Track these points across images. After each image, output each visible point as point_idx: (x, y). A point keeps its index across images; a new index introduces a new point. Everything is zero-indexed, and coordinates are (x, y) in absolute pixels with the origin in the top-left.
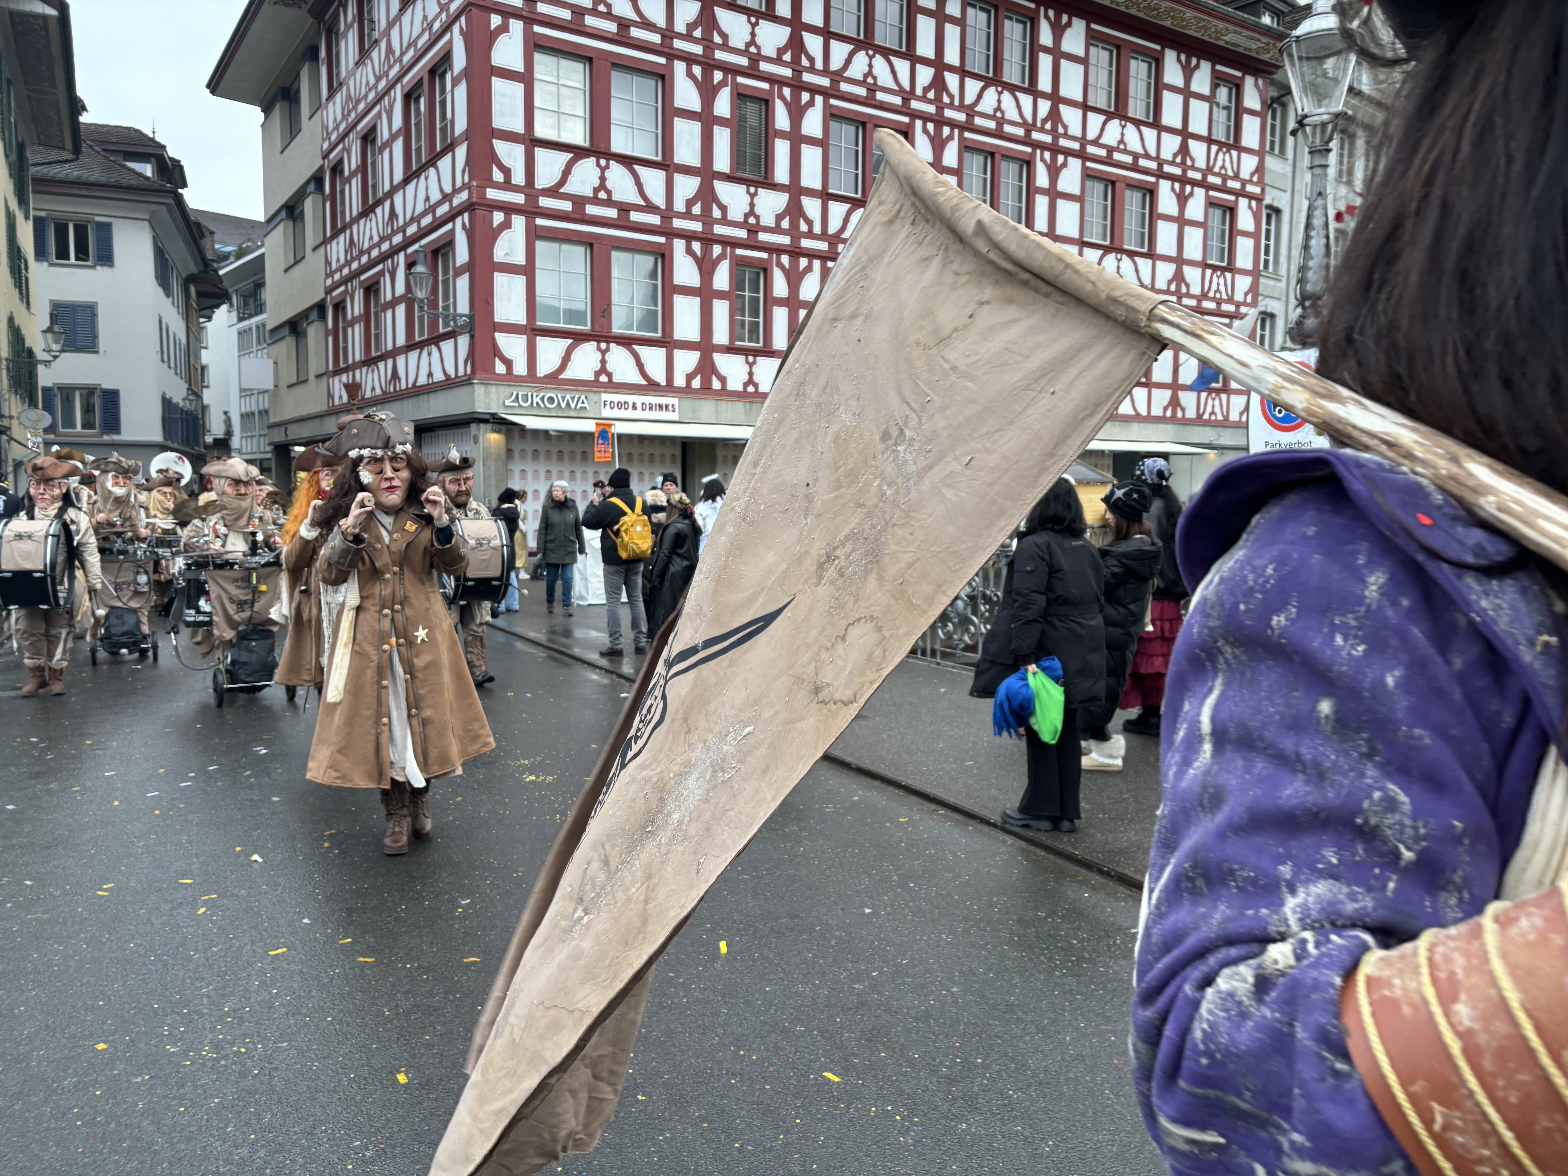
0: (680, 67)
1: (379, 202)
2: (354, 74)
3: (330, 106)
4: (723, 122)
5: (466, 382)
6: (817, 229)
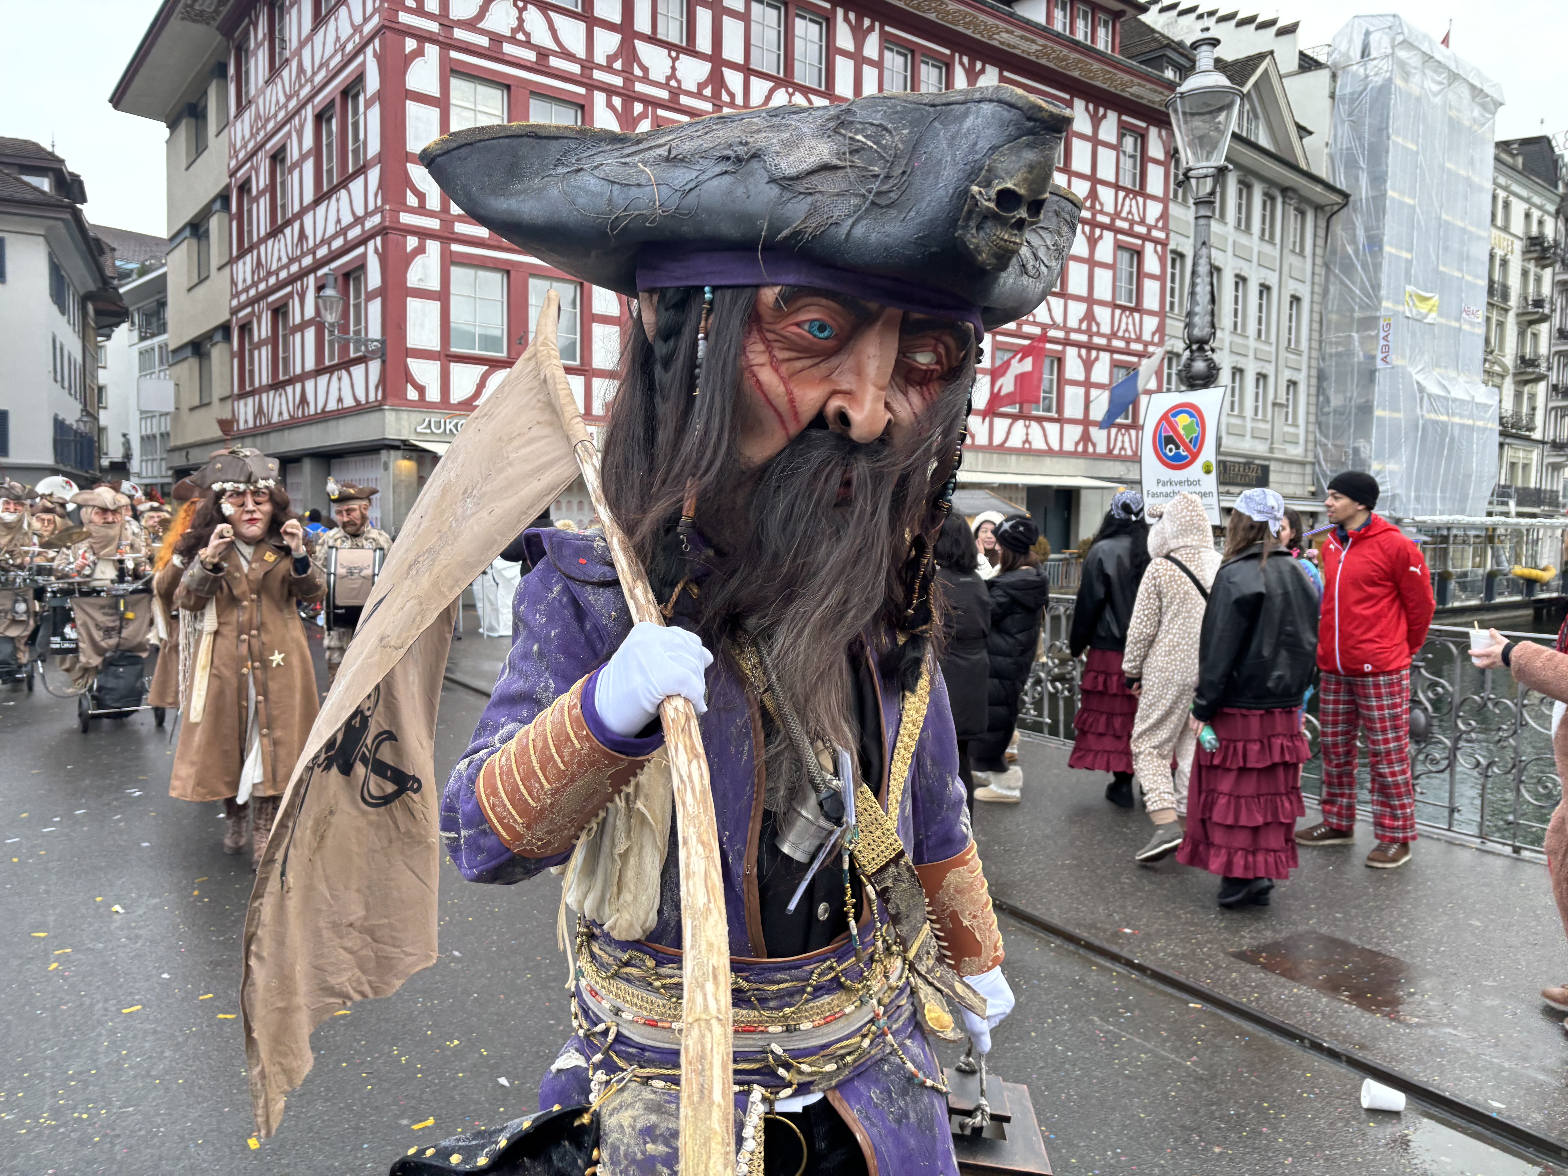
0: (600, 98)
1: (288, 223)
2: (264, 93)
3: (238, 124)
5: (377, 407)
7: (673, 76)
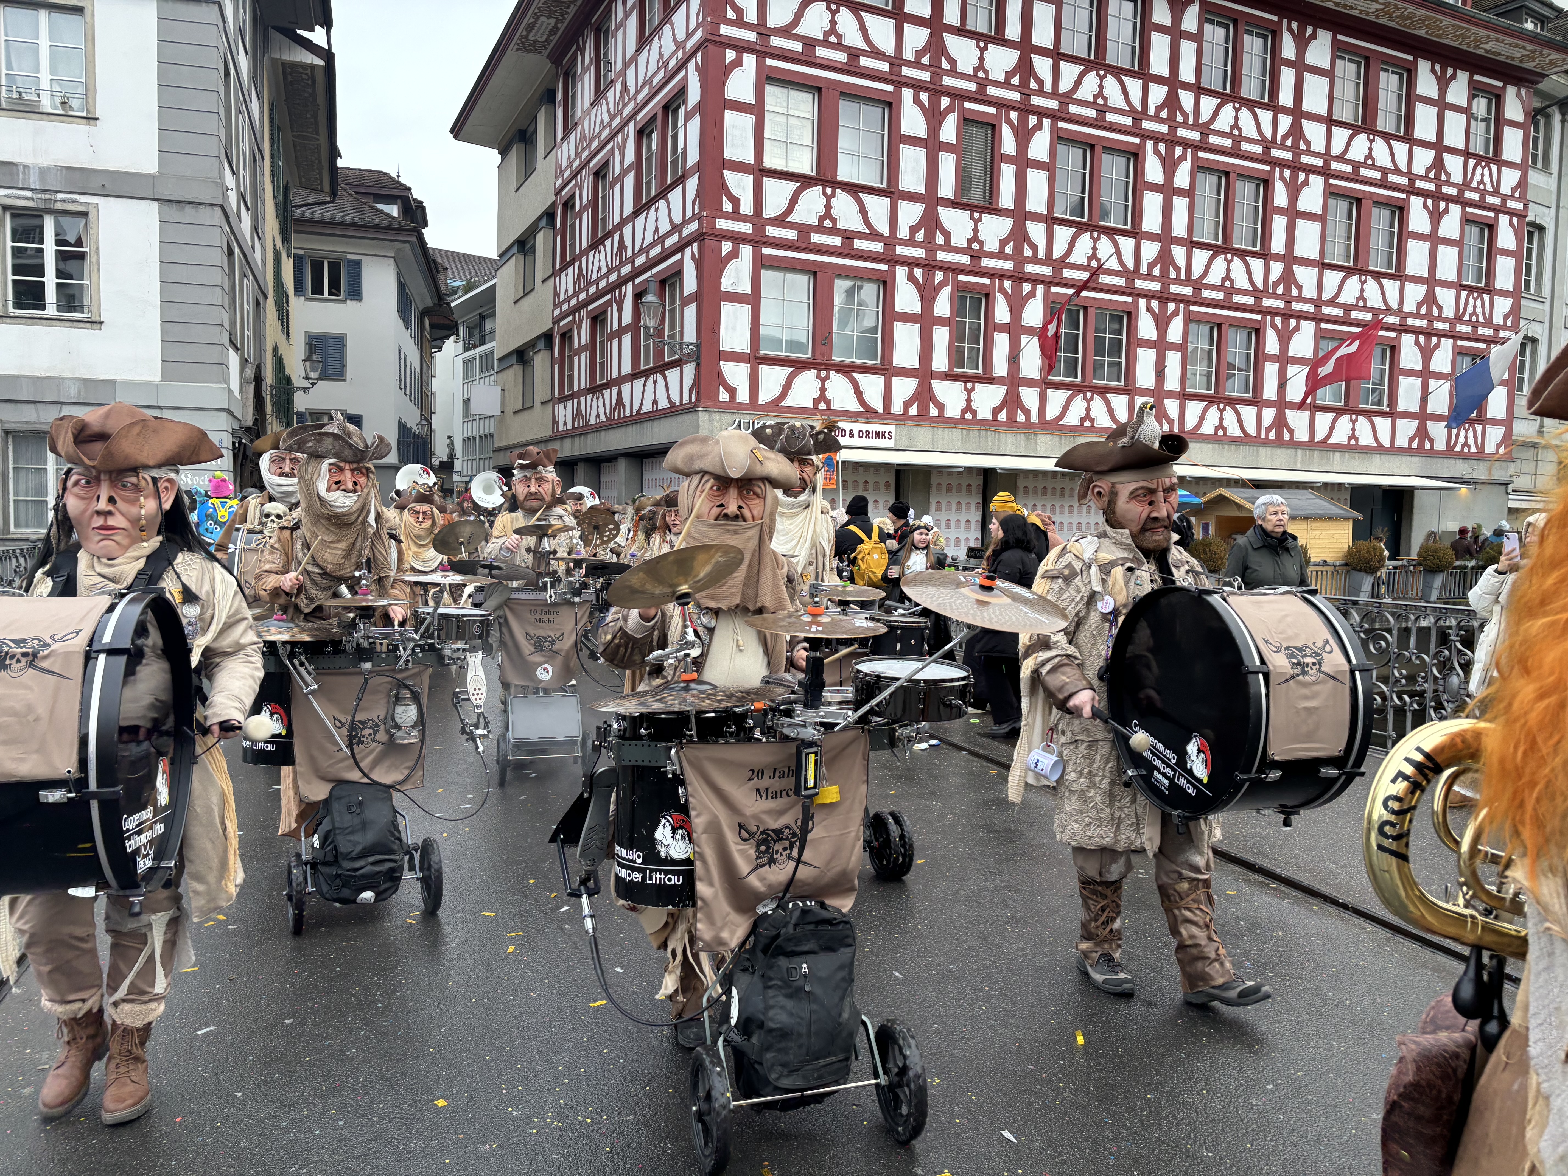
0: (907, 94)
1: (608, 235)
2: (589, 114)
3: (565, 145)
4: (948, 148)
5: (691, 409)
6: (1042, 254)
7: (981, 67)
